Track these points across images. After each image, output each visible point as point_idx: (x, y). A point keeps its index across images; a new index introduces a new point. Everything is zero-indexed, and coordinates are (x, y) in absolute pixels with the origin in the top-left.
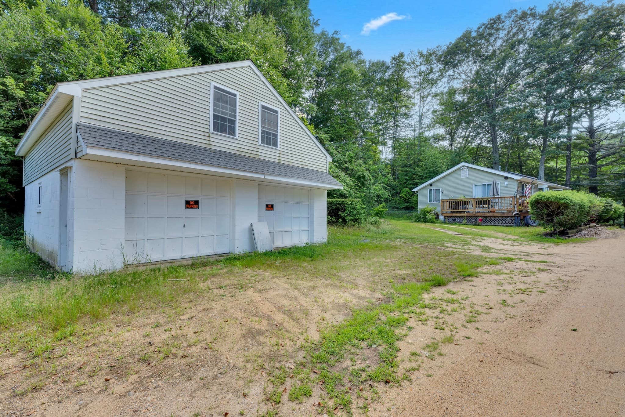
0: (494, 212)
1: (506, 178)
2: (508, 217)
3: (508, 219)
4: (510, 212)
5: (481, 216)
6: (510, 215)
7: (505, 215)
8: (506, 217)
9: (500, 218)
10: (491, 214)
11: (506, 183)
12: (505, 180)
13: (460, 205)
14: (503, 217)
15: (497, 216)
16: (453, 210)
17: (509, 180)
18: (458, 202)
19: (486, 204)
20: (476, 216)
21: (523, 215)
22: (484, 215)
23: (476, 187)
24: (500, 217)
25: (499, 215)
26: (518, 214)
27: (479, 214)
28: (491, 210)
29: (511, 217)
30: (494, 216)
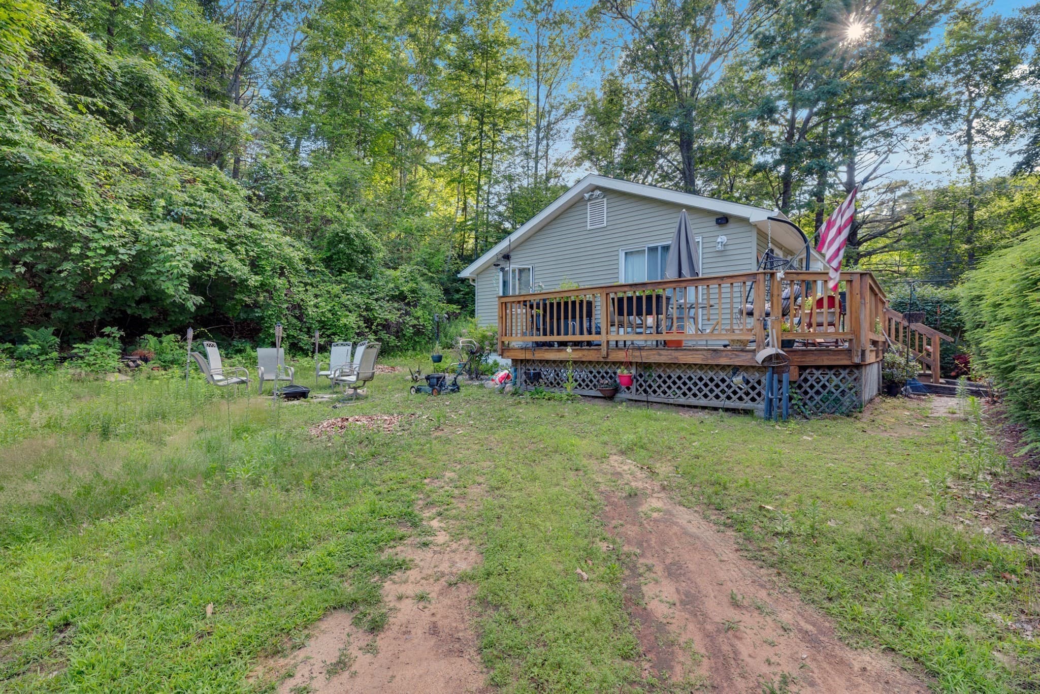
0: (677, 345)
1: (723, 220)
2: (736, 369)
3: (738, 380)
4: (742, 347)
5: (628, 365)
6: (741, 360)
7: (723, 361)
8: (723, 368)
9: (700, 373)
10: (665, 357)
11: (723, 239)
12: (717, 228)
13: (574, 318)
14: (711, 367)
15: (690, 366)
16: (542, 339)
17: (731, 227)
18: (559, 304)
19: (649, 313)
20: (614, 363)
21: (797, 360)
22: (637, 357)
23: (630, 258)
24: (701, 367)
25: (698, 359)
26: (777, 356)
27: (621, 356)
28: (664, 337)
29: (746, 368)
30: (678, 366)
